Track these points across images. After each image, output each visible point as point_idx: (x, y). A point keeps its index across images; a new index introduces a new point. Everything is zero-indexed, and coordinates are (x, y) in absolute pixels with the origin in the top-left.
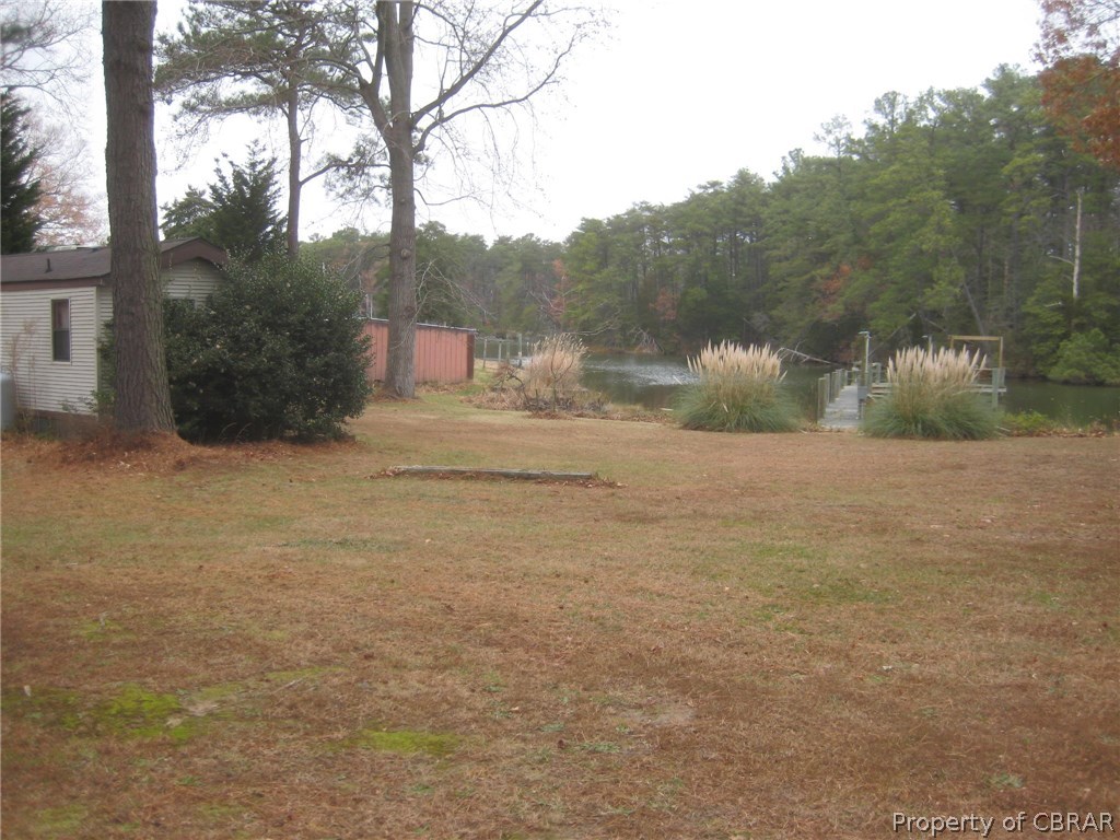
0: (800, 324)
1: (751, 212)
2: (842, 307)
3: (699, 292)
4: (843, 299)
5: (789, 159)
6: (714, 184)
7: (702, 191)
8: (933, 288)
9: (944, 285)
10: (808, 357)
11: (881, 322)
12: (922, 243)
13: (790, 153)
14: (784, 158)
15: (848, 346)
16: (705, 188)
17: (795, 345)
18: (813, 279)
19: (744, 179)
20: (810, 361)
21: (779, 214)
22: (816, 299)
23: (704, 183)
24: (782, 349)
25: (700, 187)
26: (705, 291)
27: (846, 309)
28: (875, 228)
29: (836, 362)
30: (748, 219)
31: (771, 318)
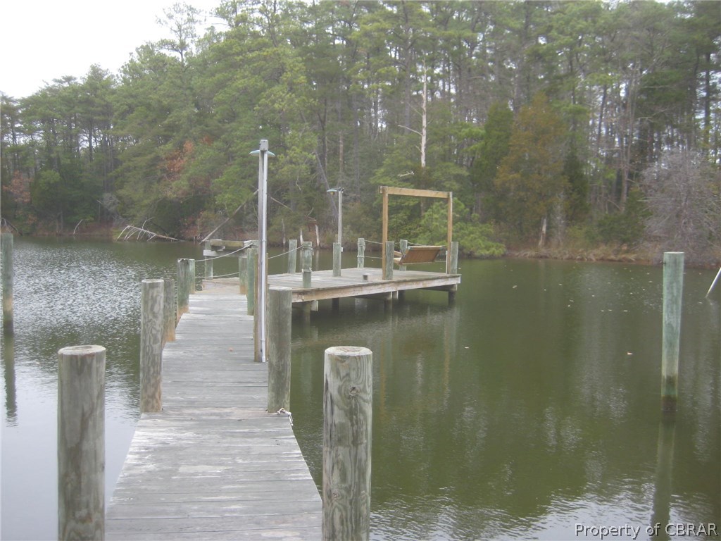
0: (146, 202)
1: (103, 103)
2: (185, 183)
3: (53, 175)
4: (188, 175)
5: (136, 55)
6: (68, 79)
7: (57, 84)
8: (286, 155)
9: (298, 150)
10: (155, 235)
11: (227, 196)
12: (273, 102)
13: (137, 49)
14: (131, 54)
15: (194, 223)
16: (60, 82)
17: (142, 222)
18: (157, 159)
19: (96, 74)
20: (157, 238)
21: (125, 97)
22: (162, 178)
23: (59, 78)
24: (129, 227)
25: (56, 81)
26: (58, 174)
27: (191, 186)
28: (220, 96)
29: (182, 238)
30: (99, 109)
31: (120, 198)
